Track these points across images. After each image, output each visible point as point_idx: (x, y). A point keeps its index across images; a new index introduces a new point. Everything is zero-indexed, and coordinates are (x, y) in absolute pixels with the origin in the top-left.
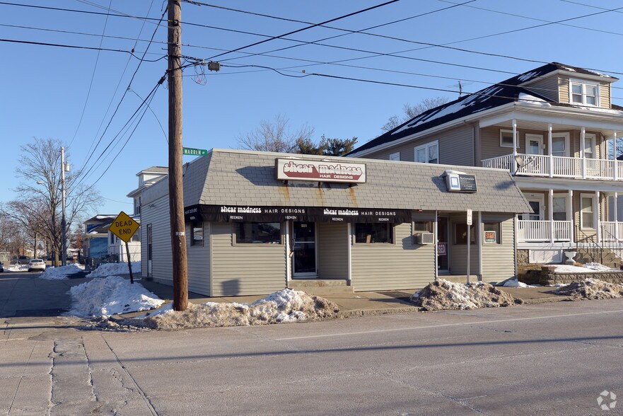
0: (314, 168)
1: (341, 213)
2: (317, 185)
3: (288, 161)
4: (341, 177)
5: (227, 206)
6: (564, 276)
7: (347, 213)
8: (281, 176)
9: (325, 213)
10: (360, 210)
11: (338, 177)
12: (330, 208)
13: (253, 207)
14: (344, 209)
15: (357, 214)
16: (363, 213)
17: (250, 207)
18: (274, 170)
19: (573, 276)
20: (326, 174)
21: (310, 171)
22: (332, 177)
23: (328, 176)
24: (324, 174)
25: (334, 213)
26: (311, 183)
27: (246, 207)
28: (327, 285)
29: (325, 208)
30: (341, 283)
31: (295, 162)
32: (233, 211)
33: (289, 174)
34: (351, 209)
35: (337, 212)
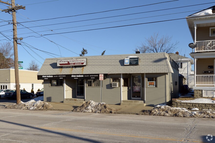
0: (68, 62)
1: (77, 76)
2: (72, 67)
3: (60, 60)
4: (77, 64)
5: (44, 75)
6: (183, 104)
7: (79, 76)
8: (58, 65)
9: (72, 76)
10: (84, 75)
11: (76, 64)
12: (74, 75)
13: (51, 75)
14: (78, 75)
15: (83, 76)
16: (85, 76)
17: (50, 75)
18: (56, 64)
19: (189, 104)
20: (72, 63)
21: (67, 63)
22: (74, 64)
23: (73, 64)
24: (71, 63)
25: (75, 76)
26: (69, 67)
27: (49, 75)
28: (77, 101)
29: (72, 75)
30: (82, 100)
31: (62, 60)
32: (46, 77)
33: (60, 64)
34: (81, 75)
35: (76, 76)
